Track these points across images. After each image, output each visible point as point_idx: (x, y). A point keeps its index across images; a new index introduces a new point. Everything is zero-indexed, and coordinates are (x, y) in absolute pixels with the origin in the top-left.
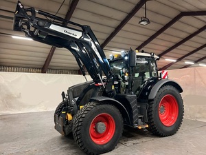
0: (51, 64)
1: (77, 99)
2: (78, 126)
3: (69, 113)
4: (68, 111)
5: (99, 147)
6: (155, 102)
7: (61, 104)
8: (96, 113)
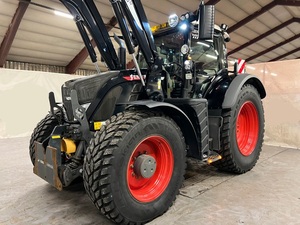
0: (12, 50)
1: (86, 106)
2: (101, 166)
3: (69, 138)
4: (65, 133)
5: (146, 207)
6: (232, 113)
7: (45, 120)
8: (140, 134)
